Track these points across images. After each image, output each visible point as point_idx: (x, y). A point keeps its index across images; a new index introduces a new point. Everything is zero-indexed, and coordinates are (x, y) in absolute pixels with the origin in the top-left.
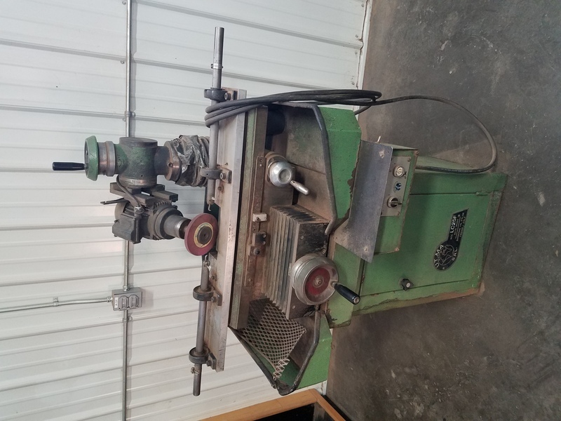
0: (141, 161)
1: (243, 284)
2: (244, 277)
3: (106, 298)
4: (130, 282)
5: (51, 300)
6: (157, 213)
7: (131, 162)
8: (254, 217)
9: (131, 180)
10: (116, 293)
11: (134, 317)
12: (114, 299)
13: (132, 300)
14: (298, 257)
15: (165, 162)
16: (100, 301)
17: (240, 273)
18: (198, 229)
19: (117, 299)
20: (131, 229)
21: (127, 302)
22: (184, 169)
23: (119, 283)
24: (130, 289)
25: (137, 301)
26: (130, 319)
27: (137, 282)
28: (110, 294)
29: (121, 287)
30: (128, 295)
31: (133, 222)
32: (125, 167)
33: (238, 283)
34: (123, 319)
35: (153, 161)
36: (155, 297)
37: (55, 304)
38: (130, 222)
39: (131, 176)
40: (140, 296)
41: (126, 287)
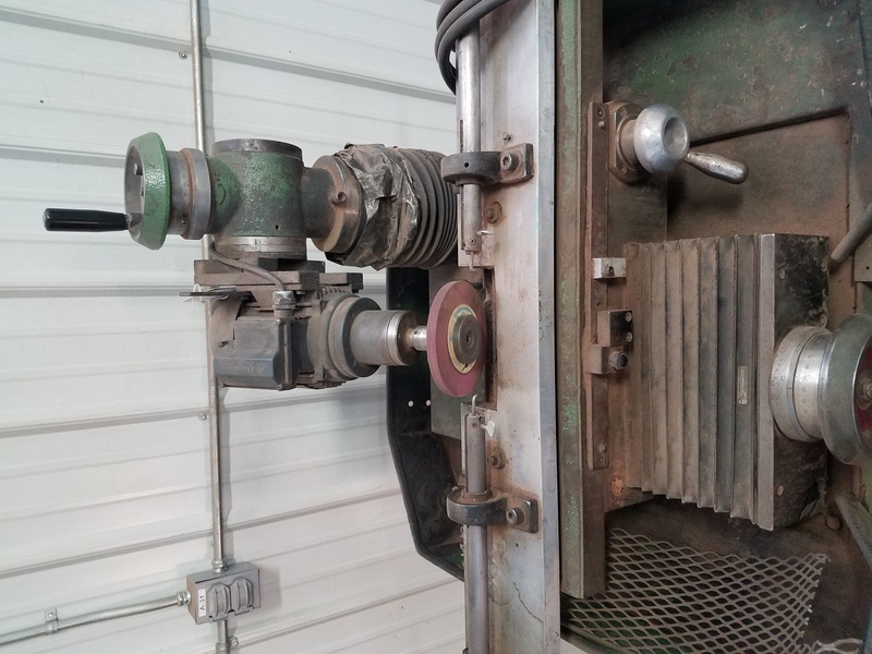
0: (273, 188)
1: (585, 461)
2: (584, 442)
3: (175, 597)
4: (227, 552)
5: (39, 619)
6: (330, 308)
7: (246, 192)
8: (598, 268)
9: (251, 241)
10: (196, 581)
11: (241, 637)
12: (194, 596)
13: (239, 592)
14: (781, 331)
15: (325, 195)
16: (160, 605)
17: (573, 432)
18: (453, 320)
19: (202, 592)
20: (272, 351)
21: (229, 598)
22: (372, 209)
23: (200, 556)
24: (227, 566)
25: (251, 593)
26: (234, 643)
27: (244, 549)
28: (184, 586)
29: (208, 566)
30: (228, 580)
31: (275, 331)
32: (235, 204)
33: (574, 461)
34: (218, 645)
35: (299, 191)
36: (283, 582)
37: (50, 628)
38: (266, 332)
39: (249, 230)
40: (255, 581)
41: (219, 563)
